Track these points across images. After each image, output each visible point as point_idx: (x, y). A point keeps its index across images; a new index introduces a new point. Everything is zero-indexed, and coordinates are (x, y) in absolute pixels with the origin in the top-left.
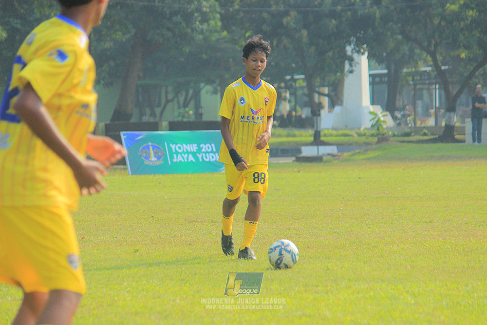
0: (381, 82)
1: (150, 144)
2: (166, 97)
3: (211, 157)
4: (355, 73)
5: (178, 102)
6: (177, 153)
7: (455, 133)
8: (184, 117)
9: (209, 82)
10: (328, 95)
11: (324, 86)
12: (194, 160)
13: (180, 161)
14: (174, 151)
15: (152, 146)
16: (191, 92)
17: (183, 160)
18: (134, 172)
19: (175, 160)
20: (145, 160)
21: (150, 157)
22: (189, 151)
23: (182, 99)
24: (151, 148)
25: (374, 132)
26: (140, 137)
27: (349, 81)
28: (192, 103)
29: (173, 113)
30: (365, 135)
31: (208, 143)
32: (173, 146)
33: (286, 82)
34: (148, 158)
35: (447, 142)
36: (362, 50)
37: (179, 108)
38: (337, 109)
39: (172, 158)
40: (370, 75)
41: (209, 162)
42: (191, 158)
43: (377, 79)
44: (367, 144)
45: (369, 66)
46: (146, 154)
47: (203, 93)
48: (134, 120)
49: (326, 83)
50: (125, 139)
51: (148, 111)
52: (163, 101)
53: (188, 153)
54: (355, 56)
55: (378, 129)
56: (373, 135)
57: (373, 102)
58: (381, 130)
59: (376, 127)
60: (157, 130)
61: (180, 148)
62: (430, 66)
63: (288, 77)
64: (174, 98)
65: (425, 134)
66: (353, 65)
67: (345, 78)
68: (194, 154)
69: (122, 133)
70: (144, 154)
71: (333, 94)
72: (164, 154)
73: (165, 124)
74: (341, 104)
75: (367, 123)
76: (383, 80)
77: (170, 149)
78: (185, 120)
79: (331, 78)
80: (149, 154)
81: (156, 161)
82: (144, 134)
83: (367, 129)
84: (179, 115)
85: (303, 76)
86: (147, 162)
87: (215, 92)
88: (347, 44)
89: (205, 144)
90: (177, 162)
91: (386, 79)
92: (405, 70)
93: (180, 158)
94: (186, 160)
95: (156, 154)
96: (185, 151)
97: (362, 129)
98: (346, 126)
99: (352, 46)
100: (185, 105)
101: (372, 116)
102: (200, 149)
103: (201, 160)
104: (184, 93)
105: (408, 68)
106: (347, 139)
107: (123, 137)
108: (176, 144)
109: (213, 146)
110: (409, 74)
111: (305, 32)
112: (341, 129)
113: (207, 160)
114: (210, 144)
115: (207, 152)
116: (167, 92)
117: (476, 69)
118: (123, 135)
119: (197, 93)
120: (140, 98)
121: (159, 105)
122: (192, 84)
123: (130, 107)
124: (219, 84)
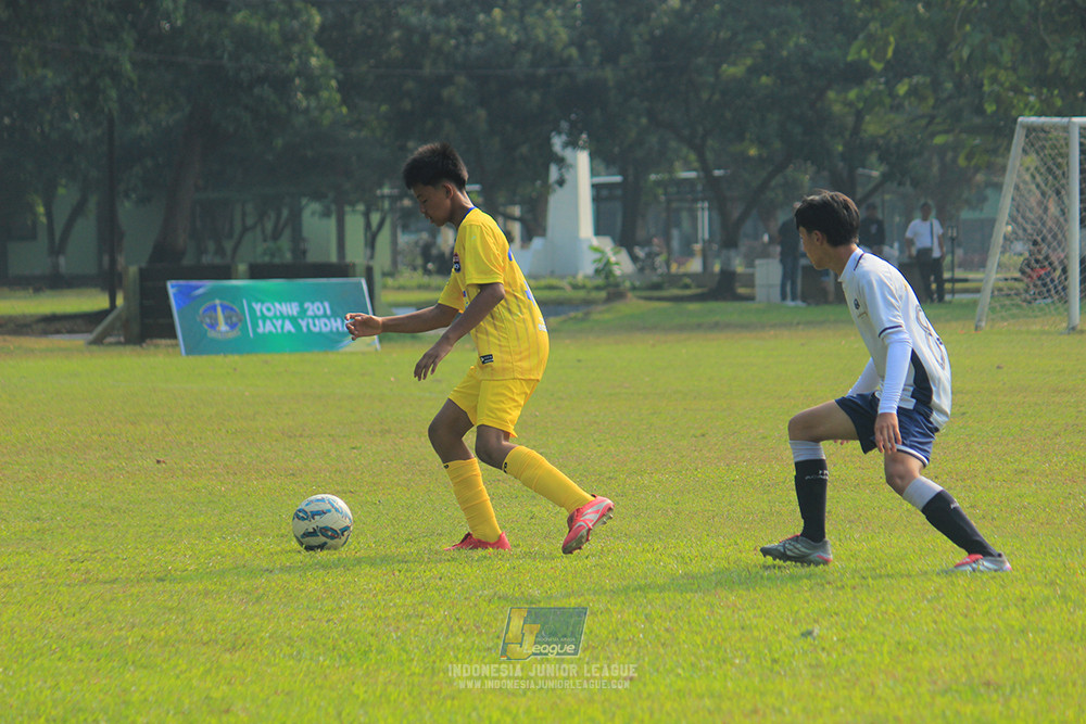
0: (611, 198)
1: (217, 302)
2: (243, 221)
3: (323, 326)
4: (566, 185)
5: (263, 231)
6: (264, 318)
7: (737, 284)
8: (273, 255)
9: (317, 196)
10: (520, 219)
11: (514, 203)
12: (293, 330)
13: (270, 333)
14: (258, 313)
15: (222, 306)
16: (285, 213)
17: (274, 330)
18: (190, 351)
19: (260, 330)
20: (209, 330)
21: (217, 324)
22: (285, 313)
23: (269, 226)
24: (219, 309)
25: (600, 281)
26: (200, 291)
28: (287, 233)
29: (255, 248)
30: (584, 287)
31: (317, 300)
32: (257, 307)
34: (213, 326)
35: (724, 299)
36: (581, 143)
37: (265, 240)
38: (537, 242)
39: (255, 326)
40: (595, 186)
41: (320, 334)
42: (288, 326)
43: (604, 193)
44: (588, 303)
45: (592, 170)
46: (211, 318)
47: (306, 214)
48: (188, 261)
49: (518, 198)
50: (175, 295)
51: (211, 246)
52: (238, 227)
53: (283, 317)
54: (568, 153)
56: (598, 288)
57: (598, 232)
58: (612, 279)
59: (603, 274)
60: (229, 278)
61: (269, 309)
62: (695, 170)
64: (256, 223)
65: (687, 287)
66: (565, 170)
68: (293, 320)
69: (169, 284)
70: (208, 320)
71: (529, 216)
72: (242, 319)
73: (242, 268)
74: (544, 234)
75: (587, 268)
76: (614, 193)
77: (252, 310)
78: (277, 261)
79: (527, 190)
80: (216, 319)
81: (227, 332)
82: (208, 285)
83: (587, 277)
84: (265, 253)
85: (477, 187)
86: (212, 334)
87: (326, 214)
88: (553, 134)
89: (313, 303)
90: (264, 334)
91: (619, 192)
92: (653, 177)
93: (269, 327)
94: (279, 330)
95: (228, 320)
96: (278, 313)
97: (580, 277)
98: (553, 272)
99: (564, 138)
100: (276, 236)
101: (597, 256)
102: (303, 311)
103: (305, 329)
104: (273, 215)
105: (657, 173)
106: (553, 294)
107: (171, 291)
108: (262, 303)
109: (327, 305)
110: (658, 183)
111: (482, 113)
112: (544, 277)
113: (316, 330)
114: (322, 302)
115: (316, 316)
116: (244, 215)
117: (771, 176)
118: (172, 288)
119: (296, 216)
120: (198, 224)
121: (230, 235)
122: (287, 199)
123: (182, 240)
124: (334, 201)
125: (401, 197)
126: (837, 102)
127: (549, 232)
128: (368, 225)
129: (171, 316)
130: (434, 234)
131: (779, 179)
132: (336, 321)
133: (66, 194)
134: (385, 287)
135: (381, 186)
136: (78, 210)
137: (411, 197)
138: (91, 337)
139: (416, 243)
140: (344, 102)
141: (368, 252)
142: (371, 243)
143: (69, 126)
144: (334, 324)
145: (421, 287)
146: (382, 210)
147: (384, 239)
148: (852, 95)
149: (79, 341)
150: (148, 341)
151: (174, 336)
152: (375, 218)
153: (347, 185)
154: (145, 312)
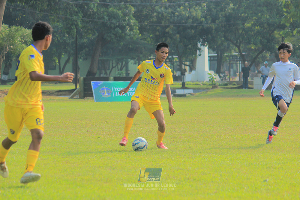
0: (214, 60)
1: (105, 87)
2: (112, 65)
4: (201, 56)
5: (118, 68)
7: (248, 84)
8: (120, 75)
9: (133, 58)
10: (189, 66)
11: (187, 61)
13: (119, 96)
14: (116, 91)
15: (106, 88)
16: (124, 63)
18: (97, 101)
19: (116, 95)
23: (119, 67)
24: (105, 89)
25: (211, 83)
26: (100, 84)
27: (199, 60)
28: (124, 68)
29: (115, 73)
30: (206, 84)
32: (116, 89)
33: (169, 59)
34: (103, 94)
36: (205, 45)
37: (118, 70)
38: (193, 72)
39: (115, 94)
40: (209, 56)
43: (212, 59)
44: (207, 89)
45: (209, 52)
47: (130, 63)
48: (97, 76)
49: (188, 60)
50: (93, 85)
51: (104, 72)
52: (111, 67)
54: (202, 47)
55: (212, 82)
56: (210, 85)
57: (210, 70)
58: (214, 82)
59: (211, 81)
60: (108, 81)
61: (119, 89)
62: (237, 52)
63: (170, 57)
64: (116, 66)
65: (234, 85)
66: (201, 52)
67: (197, 57)
69: (92, 82)
70: (102, 92)
71: (191, 65)
72: (111, 92)
73: (112, 78)
74: (195, 70)
75: (207, 79)
76: (215, 58)
77: (114, 90)
78: (121, 76)
79: (191, 57)
80: (104, 92)
81: (107, 95)
82: (102, 82)
83: (207, 82)
84: (118, 74)
85: (177, 57)
86: (103, 96)
87: (135, 63)
88: (198, 42)
91: (216, 58)
92: (225, 54)
95: (107, 92)
97: (205, 82)
98: (197, 80)
99: (201, 43)
100: (121, 69)
101: (210, 76)
103: (129, 95)
104: (121, 64)
105: (227, 53)
106: (197, 86)
108: (117, 88)
109: (135, 88)
110: (227, 56)
111: (178, 36)
112: (195, 82)
114: (133, 88)
115: (132, 92)
116: (113, 63)
117: (258, 54)
118: (92, 83)
119: (127, 64)
120: (100, 66)
121: (109, 69)
122: (125, 59)
123: (95, 70)
124: (138, 60)
126: (277, 34)
127: (197, 69)
129: (92, 91)
131: (261, 55)
133: (64, 57)
135: (150, 56)
136: (67, 61)
138: (70, 96)
140: (140, 33)
143: (65, 38)
148: (281, 33)
149: (67, 97)
150: (86, 98)
151: (92, 96)
153: (141, 56)
154: (85, 90)
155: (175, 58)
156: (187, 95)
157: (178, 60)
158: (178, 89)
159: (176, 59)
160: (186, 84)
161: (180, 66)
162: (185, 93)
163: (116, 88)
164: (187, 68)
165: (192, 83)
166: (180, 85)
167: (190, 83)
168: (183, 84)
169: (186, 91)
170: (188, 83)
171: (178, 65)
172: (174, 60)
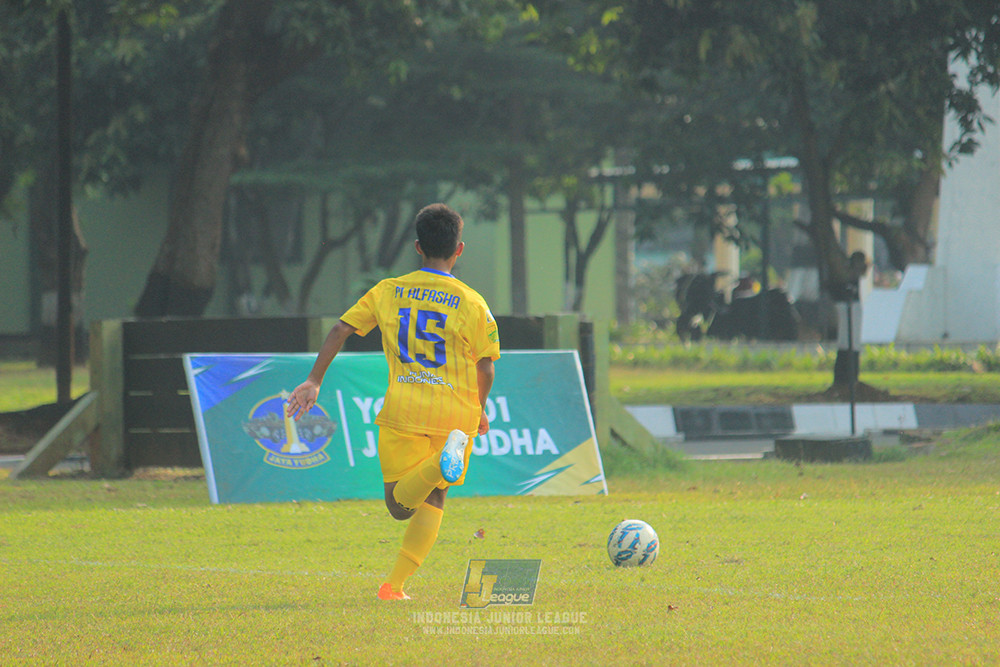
1: (285, 395)
2: (324, 228)
3: (494, 444)
4: (979, 153)
5: (362, 248)
10: (875, 227)
11: (863, 193)
14: (366, 419)
16: (406, 212)
18: (227, 496)
19: (370, 452)
20: (268, 451)
21: (284, 440)
23: (374, 236)
24: (287, 409)
26: (251, 372)
27: (957, 181)
32: (364, 405)
33: (735, 178)
34: (276, 443)
37: (366, 268)
38: (915, 276)
39: (359, 443)
46: (271, 427)
48: (213, 311)
49: (873, 185)
50: (199, 379)
51: (259, 276)
52: (312, 243)
54: (983, 93)
63: (743, 164)
64: (349, 234)
66: (975, 124)
69: (188, 359)
70: (265, 431)
72: (333, 431)
74: (927, 260)
77: (353, 412)
79: (893, 167)
80: (281, 428)
81: (303, 454)
82: (266, 362)
85: (791, 162)
86: (276, 460)
87: (489, 214)
88: (952, 53)
95: (304, 431)
98: (945, 336)
104: (381, 216)
107: (192, 373)
108: (374, 397)
109: (502, 401)
111: (808, 12)
112: (930, 346)
113: (483, 451)
116: (325, 215)
118: (193, 366)
120: (233, 234)
121: (296, 257)
122: (411, 187)
123: (205, 266)
124: (505, 188)
125: (639, 180)
127: (939, 253)
128: (571, 237)
130: (699, 253)
132: (520, 435)
134: (615, 364)
135: (597, 161)
137: (658, 180)
138: (23, 462)
139: (667, 273)
141: (572, 289)
142: (577, 272)
144: (518, 442)
145: (677, 363)
146: (602, 208)
147: (601, 264)
150: (139, 472)
151: (196, 461)
152: (586, 222)
153: (531, 160)
154: (133, 412)
155: (778, 170)
156: (877, 446)
157: (794, 187)
158: (810, 397)
159: (784, 179)
160: (863, 359)
161: (819, 229)
162: (860, 431)
163: (368, 401)
164: (866, 243)
165: (904, 356)
166: (821, 367)
167: (892, 353)
168: (846, 365)
169: (872, 418)
170: (876, 353)
171: (799, 224)
172: (772, 191)
